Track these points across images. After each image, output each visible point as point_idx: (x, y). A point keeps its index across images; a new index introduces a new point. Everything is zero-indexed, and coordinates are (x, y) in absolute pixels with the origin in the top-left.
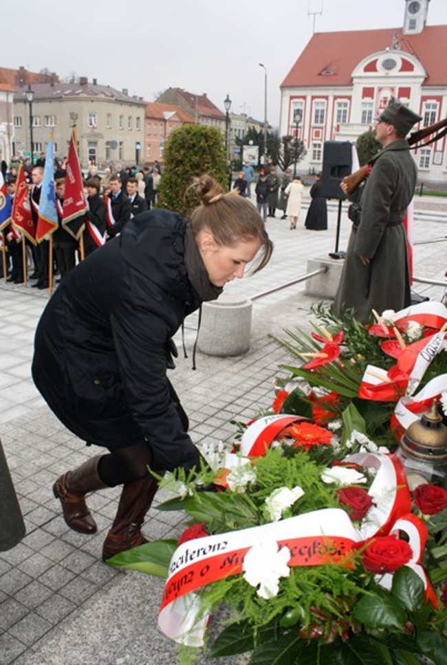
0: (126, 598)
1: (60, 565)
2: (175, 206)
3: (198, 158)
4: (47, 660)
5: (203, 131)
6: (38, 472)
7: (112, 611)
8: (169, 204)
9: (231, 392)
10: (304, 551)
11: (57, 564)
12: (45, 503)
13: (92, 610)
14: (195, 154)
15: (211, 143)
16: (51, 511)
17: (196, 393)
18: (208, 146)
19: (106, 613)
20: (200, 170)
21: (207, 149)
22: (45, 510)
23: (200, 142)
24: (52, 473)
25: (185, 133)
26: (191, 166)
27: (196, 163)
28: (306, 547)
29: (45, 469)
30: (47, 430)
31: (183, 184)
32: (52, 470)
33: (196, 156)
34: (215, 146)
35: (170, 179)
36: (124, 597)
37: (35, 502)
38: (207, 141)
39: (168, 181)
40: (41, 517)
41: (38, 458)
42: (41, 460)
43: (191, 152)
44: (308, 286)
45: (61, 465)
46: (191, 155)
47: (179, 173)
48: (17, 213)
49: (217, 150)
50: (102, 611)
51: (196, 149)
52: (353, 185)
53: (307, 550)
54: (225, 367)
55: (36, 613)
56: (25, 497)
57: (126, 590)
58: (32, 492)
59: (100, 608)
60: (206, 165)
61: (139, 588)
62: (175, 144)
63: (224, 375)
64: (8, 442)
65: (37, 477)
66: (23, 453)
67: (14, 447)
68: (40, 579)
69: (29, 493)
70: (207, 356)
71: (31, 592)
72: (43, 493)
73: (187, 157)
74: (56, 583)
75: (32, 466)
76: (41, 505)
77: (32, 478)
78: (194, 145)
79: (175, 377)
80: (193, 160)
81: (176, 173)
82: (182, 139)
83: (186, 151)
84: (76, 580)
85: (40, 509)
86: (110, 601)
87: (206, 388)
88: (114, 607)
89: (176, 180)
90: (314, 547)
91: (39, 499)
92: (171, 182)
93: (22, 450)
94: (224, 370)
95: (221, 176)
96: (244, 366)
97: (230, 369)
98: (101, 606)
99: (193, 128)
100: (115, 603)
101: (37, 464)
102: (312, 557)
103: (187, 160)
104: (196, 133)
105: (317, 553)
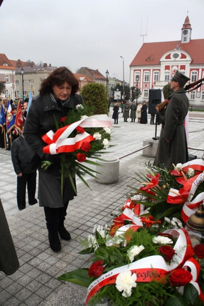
0: (65, 295)
1: (36, 280)
3: (95, 97)
5: (97, 86)
6: (26, 237)
7: (59, 302)
9: (111, 200)
10: (143, 275)
11: (34, 279)
12: (29, 251)
13: (50, 302)
15: (100, 91)
16: (31, 255)
17: (95, 201)
18: (99, 92)
19: (56, 303)
20: (96, 102)
21: (99, 93)
22: (29, 255)
23: (96, 90)
25: (89, 87)
26: (92, 101)
27: (94, 99)
28: (144, 273)
29: (29, 236)
30: (30, 218)
32: (32, 236)
33: (94, 96)
34: (102, 92)
36: (64, 295)
37: (25, 251)
38: (98, 90)
40: (27, 258)
41: (26, 231)
42: (27, 232)
43: (92, 94)
44: (144, 152)
45: (36, 234)
46: (92, 96)
48: (18, 122)
49: (103, 94)
50: (54, 302)
51: (94, 93)
52: (161, 108)
53: (144, 274)
54: (108, 189)
55: (24, 303)
56: (20, 249)
57: (65, 292)
58: (23, 247)
59: (53, 300)
60: (98, 100)
61: (71, 291)
62: (85, 91)
63: (107, 192)
64: (12, 224)
65: (25, 240)
67: (15, 226)
68: (27, 287)
69: (22, 247)
70: (100, 184)
71: (22, 293)
72: (28, 247)
73: (90, 97)
75: (23, 234)
76: (27, 253)
77: (23, 240)
78: (93, 92)
79: (86, 193)
80: (93, 98)
82: (88, 89)
83: (89, 94)
84: (43, 287)
85: (27, 254)
86: (58, 297)
87: (100, 198)
88: (60, 300)
90: (148, 273)
91: (26, 250)
93: (19, 227)
94: (107, 190)
96: (116, 188)
97: (110, 190)
98: (54, 299)
99: (93, 84)
100: (60, 298)
101: (25, 234)
102: (147, 278)
103: (90, 98)
104: (94, 86)
105: (149, 276)
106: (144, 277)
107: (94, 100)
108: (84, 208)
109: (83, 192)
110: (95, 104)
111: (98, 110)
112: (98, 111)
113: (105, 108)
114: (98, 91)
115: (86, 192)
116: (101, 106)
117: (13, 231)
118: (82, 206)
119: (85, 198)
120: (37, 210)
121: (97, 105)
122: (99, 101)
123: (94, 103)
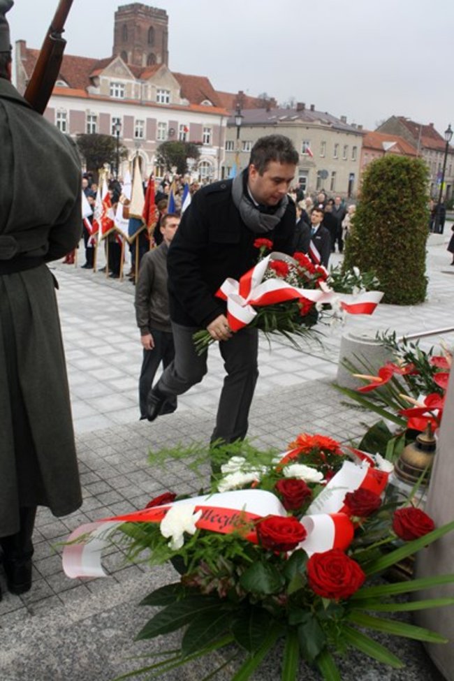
0: (156, 583)
1: (123, 553)
2: (367, 241)
3: (396, 191)
4: (66, 614)
5: (405, 163)
6: (135, 471)
7: (137, 590)
8: (361, 238)
9: (353, 430)
11: (120, 550)
12: (131, 499)
13: (121, 586)
14: (394, 186)
15: (413, 176)
16: (134, 506)
17: (316, 426)
18: (409, 178)
19: (132, 591)
20: (397, 204)
21: (408, 182)
22: (129, 505)
23: (400, 174)
24: (148, 474)
25: (385, 164)
26: (388, 200)
27: (394, 196)
29: (142, 469)
30: (158, 437)
31: (378, 218)
32: (149, 472)
33: (395, 189)
34: (417, 179)
35: (364, 212)
36: (153, 582)
37: (122, 496)
38: (408, 173)
39: (362, 214)
40: (122, 510)
41: (139, 460)
42: (141, 461)
43: (390, 184)
45: (158, 468)
46: (389, 188)
47: (374, 206)
49: (419, 184)
50: (129, 588)
51: (395, 181)
53: (225, 519)
55: (86, 586)
56: (115, 490)
57: (158, 577)
58: (123, 487)
59: (128, 585)
60: (405, 199)
61: (170, 578)
62: (374, 176)
64: (118, 441)
65: (132, 476)
66: (130, 453)
67: (123, 447)
69: (120, 488)
72: (133, 490)
73: (384, 190)
74: (114, 566)
75: (132, 465)
76: (126, 499)
77: (128, 475)
78: (393, 178)
79: (302, 408)
80: (391, 193)
81: (371, 207)
82: (382, 171)
83: (384, 184)
84: (132, 568)
85: (124, 503)
86: (140, 582)
87: (328, 422)
88: (140, 587)
89: (370, 214)
90: (233, 518)
91: (126, 494)
92: (366, 216)
93: (128, 450)
95: (421, 212)
98: (130, 584)
99: (395, 159)
100: (143, 585)
101: (137, 464)
102: (227, 526)
103: (384, 193)
104: (397, 164)
105: (232, 524)
106: (222, 524)
107: (395, 200)
108: (283, 437)
109: (296, 403)
110: (394, 209)
111: (402, 224)
112: (401, 227)
113: (421, 221)
114: (407, 177)
115: (302, 405)
116: (411, 215)
117: (115, 454)
118: (280, 432)
119: (296, 416)
120: (180, 424)
121: (400, 211)
122: (406, 202)
123: (394, 205)
